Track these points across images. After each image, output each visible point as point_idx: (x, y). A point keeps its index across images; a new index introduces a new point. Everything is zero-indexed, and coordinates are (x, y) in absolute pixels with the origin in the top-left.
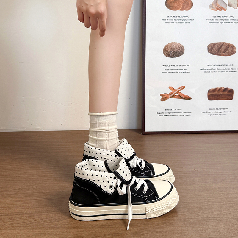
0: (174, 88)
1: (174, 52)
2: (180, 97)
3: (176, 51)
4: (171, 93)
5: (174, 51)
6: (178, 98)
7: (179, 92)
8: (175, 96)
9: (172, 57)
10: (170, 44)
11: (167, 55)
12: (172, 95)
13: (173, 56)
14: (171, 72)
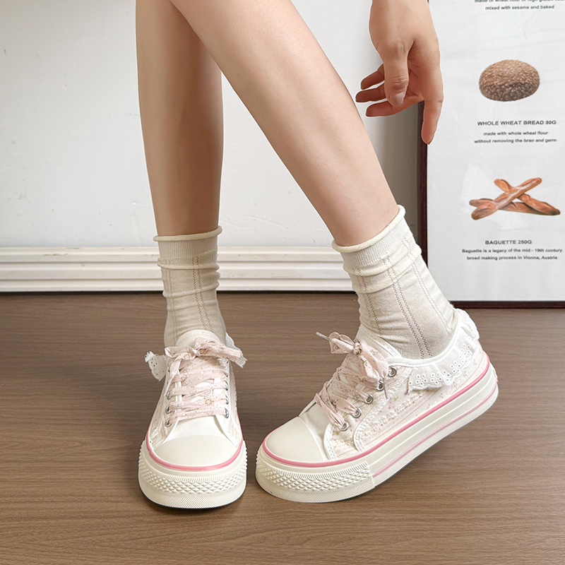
0: (511, 184)
1: (511, 86)
2: (527, 209)
3: (516, 84)
4: (502, 196)
5: (511, 83)
6: (522, 210)
7: (523, 194)
8: (512, 205)
9: (504, 100)
10: (498, 64)
11: (492, 94)
12: (504, 202)
13: (507, 96)
14: (502, 141)
